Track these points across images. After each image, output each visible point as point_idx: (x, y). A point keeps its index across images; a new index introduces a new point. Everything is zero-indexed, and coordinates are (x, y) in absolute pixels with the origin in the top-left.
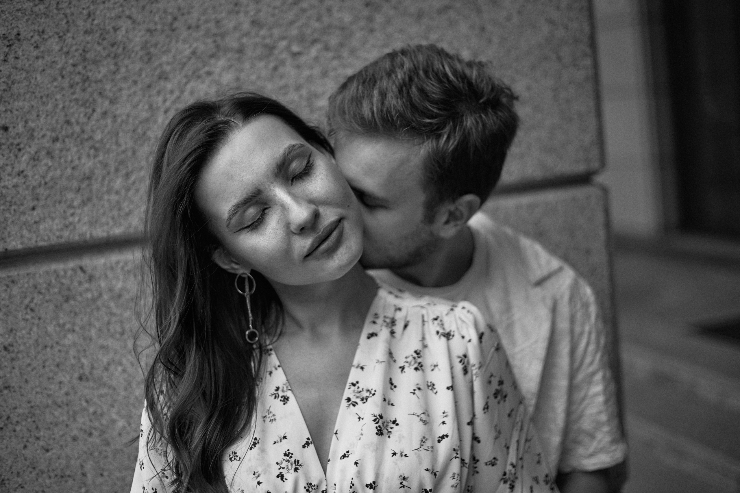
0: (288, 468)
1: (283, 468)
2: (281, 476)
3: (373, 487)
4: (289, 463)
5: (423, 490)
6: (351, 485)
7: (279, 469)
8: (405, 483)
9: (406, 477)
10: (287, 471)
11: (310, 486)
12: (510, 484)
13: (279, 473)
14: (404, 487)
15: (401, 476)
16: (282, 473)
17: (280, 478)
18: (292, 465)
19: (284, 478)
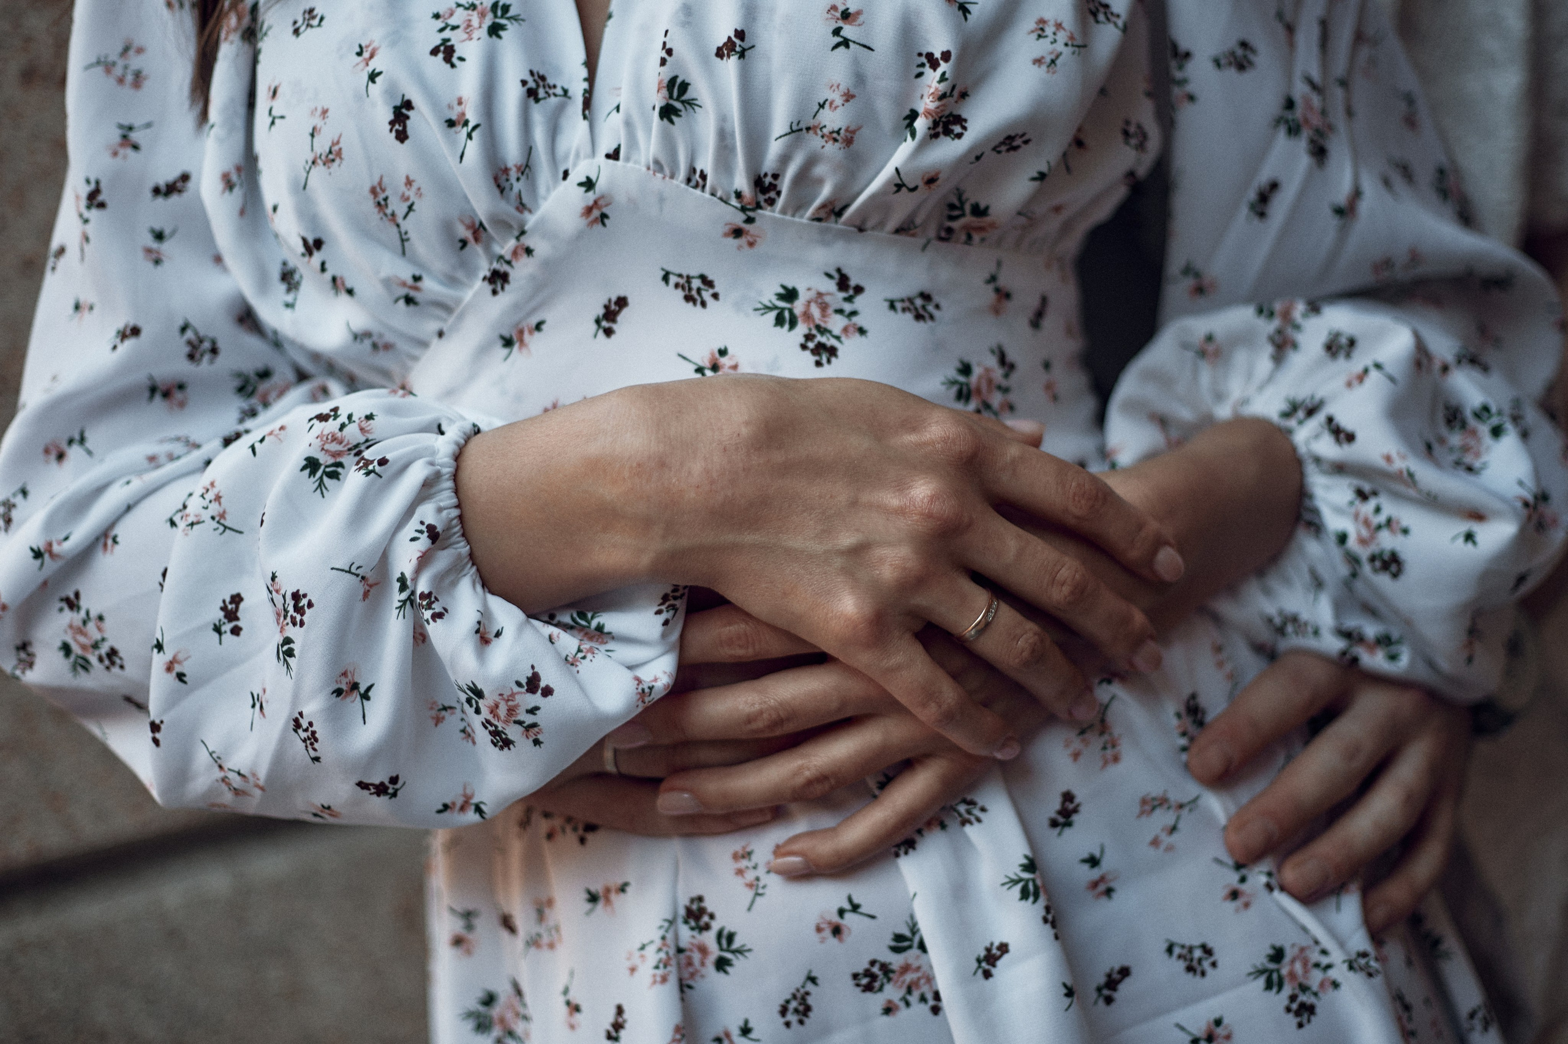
0: (469, 26)
1: (454, 28)
2: (446, 52)
3: (738, 49)
4: (475, 13)
5: (924, 60)
6: (664, 54)
7: (442, 30)
8: (848, 31)
9: (851, 11)
10: (466, 36)
11: (541, 83)
12: (1312, 141)
13: (439, 42)
14: (847, 46)
15: (834, 8)
16: (449, 40)
17: (441, 56)
18: (483, 15)
19: (456, 55)
